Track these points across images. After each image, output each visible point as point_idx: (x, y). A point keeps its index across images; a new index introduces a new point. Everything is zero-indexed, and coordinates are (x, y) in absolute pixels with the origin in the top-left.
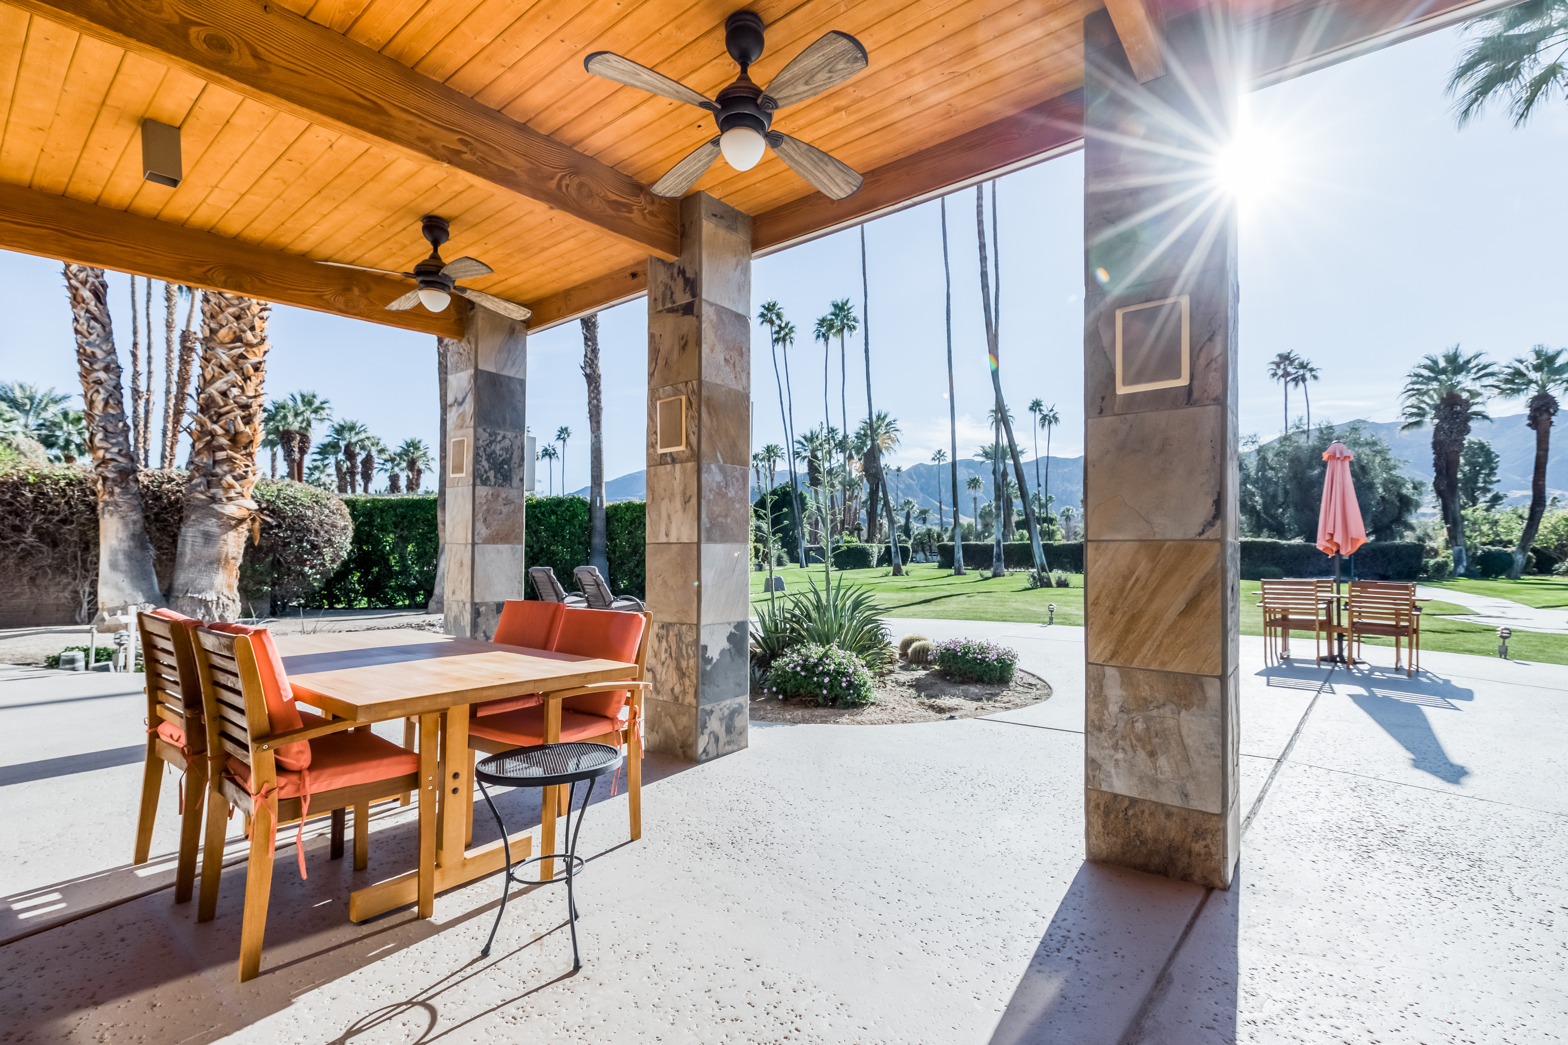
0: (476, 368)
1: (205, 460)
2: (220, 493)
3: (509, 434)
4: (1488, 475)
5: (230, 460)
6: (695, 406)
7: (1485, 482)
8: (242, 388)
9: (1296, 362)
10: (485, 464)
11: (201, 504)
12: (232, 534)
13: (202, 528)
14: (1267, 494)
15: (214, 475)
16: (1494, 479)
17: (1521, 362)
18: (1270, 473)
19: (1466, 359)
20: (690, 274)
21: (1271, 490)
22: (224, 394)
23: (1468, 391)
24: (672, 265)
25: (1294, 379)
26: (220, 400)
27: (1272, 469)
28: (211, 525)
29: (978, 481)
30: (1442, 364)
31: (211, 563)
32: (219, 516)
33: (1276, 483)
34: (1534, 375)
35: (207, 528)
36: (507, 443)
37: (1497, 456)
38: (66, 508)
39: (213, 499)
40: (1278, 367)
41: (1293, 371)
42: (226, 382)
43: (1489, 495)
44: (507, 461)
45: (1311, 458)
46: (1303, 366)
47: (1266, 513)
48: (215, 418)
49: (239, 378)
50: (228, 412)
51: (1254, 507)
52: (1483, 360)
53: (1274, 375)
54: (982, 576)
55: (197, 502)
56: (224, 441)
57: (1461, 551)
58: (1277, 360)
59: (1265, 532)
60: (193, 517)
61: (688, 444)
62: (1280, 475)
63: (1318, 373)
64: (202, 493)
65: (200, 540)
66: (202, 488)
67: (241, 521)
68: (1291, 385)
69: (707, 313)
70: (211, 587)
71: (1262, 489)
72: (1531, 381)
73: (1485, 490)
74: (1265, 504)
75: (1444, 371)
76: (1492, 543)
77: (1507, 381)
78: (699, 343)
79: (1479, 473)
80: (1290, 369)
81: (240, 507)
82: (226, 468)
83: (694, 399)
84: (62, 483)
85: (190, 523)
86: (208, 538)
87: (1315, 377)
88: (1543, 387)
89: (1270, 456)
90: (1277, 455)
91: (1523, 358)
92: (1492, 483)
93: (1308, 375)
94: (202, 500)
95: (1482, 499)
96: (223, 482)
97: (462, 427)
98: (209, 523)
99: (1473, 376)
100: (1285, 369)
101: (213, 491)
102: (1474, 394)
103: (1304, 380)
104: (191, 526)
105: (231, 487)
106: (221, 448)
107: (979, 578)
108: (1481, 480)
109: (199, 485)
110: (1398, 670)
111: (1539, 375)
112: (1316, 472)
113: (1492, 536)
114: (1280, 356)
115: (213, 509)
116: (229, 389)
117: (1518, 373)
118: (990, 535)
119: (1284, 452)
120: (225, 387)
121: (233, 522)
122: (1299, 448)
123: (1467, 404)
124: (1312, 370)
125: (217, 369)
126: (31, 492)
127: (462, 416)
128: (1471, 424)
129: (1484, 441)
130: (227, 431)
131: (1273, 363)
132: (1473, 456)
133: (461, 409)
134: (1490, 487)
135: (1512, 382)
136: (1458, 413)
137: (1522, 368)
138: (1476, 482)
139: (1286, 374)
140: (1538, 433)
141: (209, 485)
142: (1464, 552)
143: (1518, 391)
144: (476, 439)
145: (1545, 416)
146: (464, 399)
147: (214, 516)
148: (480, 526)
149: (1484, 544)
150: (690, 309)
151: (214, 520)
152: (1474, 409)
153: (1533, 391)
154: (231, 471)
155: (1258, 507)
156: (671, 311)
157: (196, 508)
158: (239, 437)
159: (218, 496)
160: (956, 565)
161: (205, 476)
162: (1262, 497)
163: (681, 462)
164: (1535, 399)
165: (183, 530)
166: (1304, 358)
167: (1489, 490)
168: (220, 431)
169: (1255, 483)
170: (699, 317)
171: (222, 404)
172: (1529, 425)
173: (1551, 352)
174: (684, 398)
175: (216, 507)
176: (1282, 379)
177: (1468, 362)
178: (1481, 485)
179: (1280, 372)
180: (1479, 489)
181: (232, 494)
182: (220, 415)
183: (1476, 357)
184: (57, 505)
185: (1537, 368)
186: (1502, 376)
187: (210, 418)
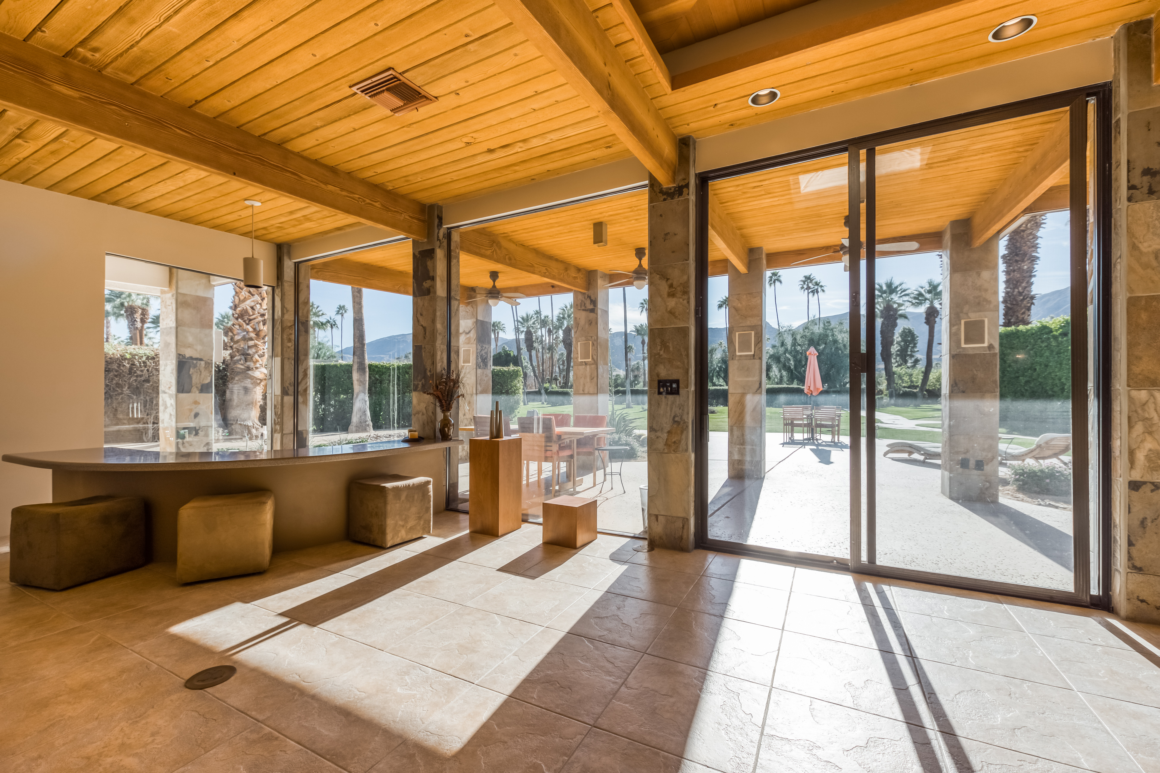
0: (477, 319)
1: (242, 346)
2: (251, 365)
3: (487, 346)
4: (913, 347)
5: (256, 346)
6: (595, 345)
7: (911, 351)
8: (261, 304)
9: (814, 282)
10: (480, 359)
11: (241, 371)
12: (258, 388)
13: (243, 384)
14: (797, 360)
15: (249, 354)
16: (916, 350)
17: (922, 288)
18: (799, 348)
19: (895, 285)
20: (593, 298)
21: (799, 357)
22: (252, 308)
23: (897, 303)
24: (584, 294)
25: (812, 292)
26: (250, 311)
27: (799, 345)
28: (248, 383)
29: (631, 347)
30: (884, 288)
31: (249, 405)
32: (252, 378)
33: (801, 353)
34: (928, 296)
35: (245, 385)
36: (486, 350)
37: (917, 337)
38: (147, 373)
39: (249, 369)
40: (804, 283)
41: (812, 286)
42: (253, 301)
43: (913, 359)
44: (486, 358)
45: (819, 340)
46: (817, 284)
47: (796, 370)
48: (247, 322)
49: (259, 299)
50: (255, 319)
51: (790, 367)
52: (904, 287)
53: (802, 288)
54: (643, 408)
55: (238, 370)
56: (253, 335)
57: (892, 391)
58: (804, 279)
59: (795, 381)
60: (236, 378)
61: (593, 358)
62: (803, 348)
63: (825, 288)
64: (242, 365)
65: (242, 392)
66: (242, 362)
67: (261, 380)
68: (811, 295)
69: (599, 312)
70: (249, 418)
71: (794, 357)
72: (926, 299)
73: (912, 356)
74: (795, 366)
75: (885, 292)
76: (909, 387)
77: (915, 298)
78: (597, 323)
79: (908, 346)
80: (810, 285)
81: (261, 372)
82: (254, 350)
83: (595, 343)
84: (144, 359)
85: (235, 382)
86: (246, 390)
87: (823, 291)
88: (932, 302)
89: (798, 337)
90: (802, 337)
91: (923, 285)
92: (914, 352)
93: (819, 290)
94: (242, 369)
95: (910, 361)
96: (254, 359)
97: (468, 343)
98: (247, 382)
99: (899, 295)
100: (808, 285)
101: (248, 363)
102: (900, 305)
103: (817, 292)
104: (235, 384)
105: (257, 361)
106: (251, 339)
107: (641, 410)
108: (909, 350)
109: (240, 360)
110: (832, 442)
111: (930, 295)
112: (821, 347)
113: (909, 383)
114: (805, 277)
115: (248, 374)
116: (255, 305)
117: (920, 294)
118: (638, 383)
119: (805, 336)
120: (253, 304)
121: (259, 381)
122: (813, 333)
123: (896, 310)
124: (821, 286)
125: (247, 294)
126: (128, 363)
127: (469, 339)
128: (898, 321)
129: (911, 328)
130: (255, 329)
131: (802, 281)
132: (905, 337)
133: (468, 336)
134: (914, 354)
135: (917, 299)
136: (892, 315)
137: (922, 291)
138: (907, 352)
139: (808, 288)
140: (930, 327)
141: (246, 360)
142: (894, 392)
143: (921, 304)
144: (477, 349)
145: (933, 318)
146: (470, 332)
147: (249, 378)
148: (478, 386)
149: (904, 387)
150: (593, 311)
151: (249, 380)
152: (900, 312)
153: (927, 305)
154: (257, 352)
155: (792, 367)
156: (583, 310)
157: (238, 373)
158: (261, 333)
159: (251, 367)
160: (627, 402)
161: (243, 355)
162: (794, 361)
163: (590, 365)
164: (929, 308)
165: (230, 386)
166: (817, 279)
167: (913, 356)
168: (251, 329)
169: (790, 353)
170: (597, 314)
171: (251, 314)
172: (925, 323)
173: (935, 283)
174: (591, 342)
175: (250, 372)
176: (806, 291)
177: (897, 287)
178: (909, 353)
179: (805, 287)
180: (908, 355)
181: (258, 365)
182: (250, 320)
183: (901, 285)
184: (142, 371)
185: (929, 292)
186: (912, 295)
187: (245, 321)
